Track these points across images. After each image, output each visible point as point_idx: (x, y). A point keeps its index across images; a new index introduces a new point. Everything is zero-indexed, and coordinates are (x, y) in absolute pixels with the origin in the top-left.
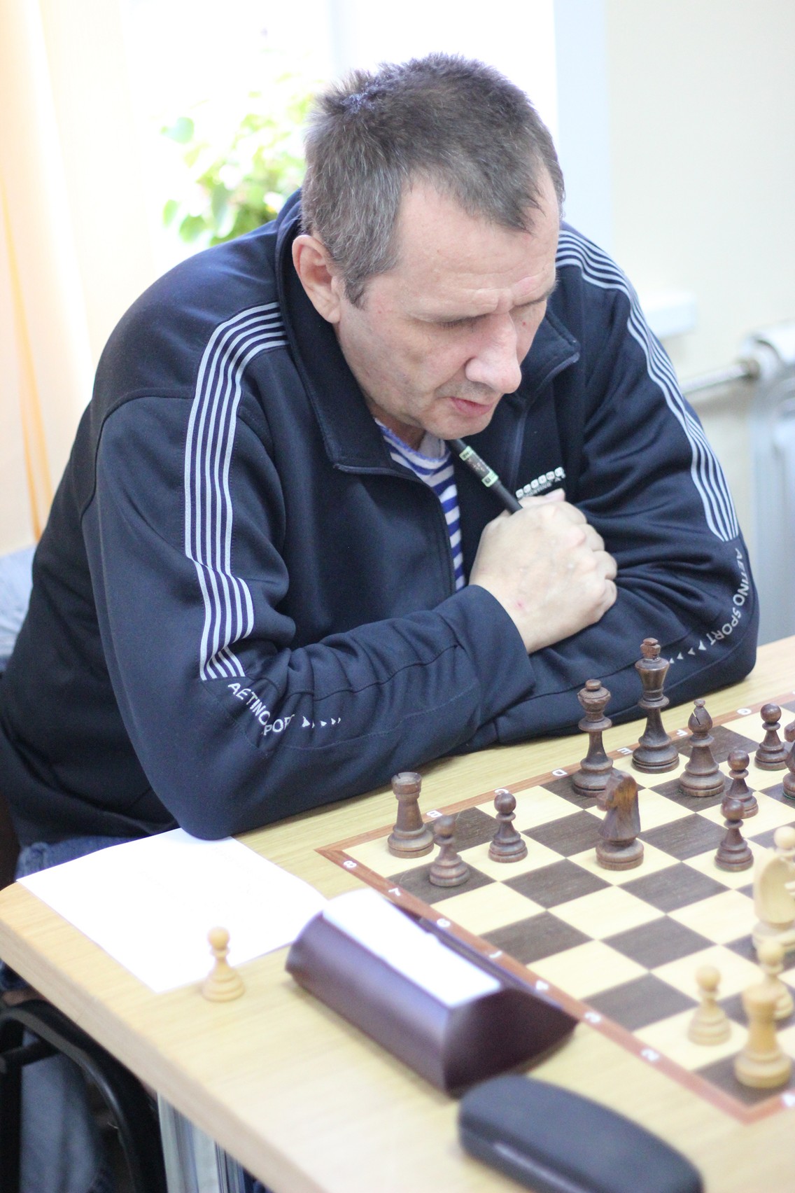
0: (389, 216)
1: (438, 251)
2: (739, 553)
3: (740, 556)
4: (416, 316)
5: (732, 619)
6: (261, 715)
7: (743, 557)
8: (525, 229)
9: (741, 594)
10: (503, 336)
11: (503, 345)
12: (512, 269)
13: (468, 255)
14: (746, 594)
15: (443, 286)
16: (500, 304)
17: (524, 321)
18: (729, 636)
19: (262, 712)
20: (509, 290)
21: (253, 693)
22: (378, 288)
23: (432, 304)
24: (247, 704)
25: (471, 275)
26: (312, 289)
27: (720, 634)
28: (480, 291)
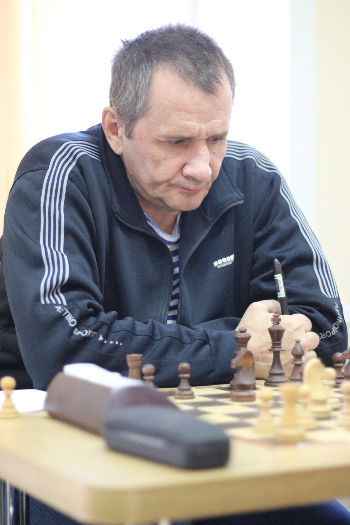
0: (146, 85)
1: (169, 100)
2: (336, 304)
3: (337, 306)
4: (158, 138)
5: (332, 330)
6: (71, 321)
7: (339, 307)
8: (213, 92)
9: (337, 323)
10: (201, 151)
11: (201, 155)
12: (206, 113)
13: (184, 102)
14: (340, 325)
15: (171, 119)
16: (200, 132)
17: (214, 151)
18: (329, 337)
19: (71, 320)
20: (205, 125)
21: (67, 310)
22: (140, 127)
23: (165, 130)
24: (63, 315)
25: (185, 113)
26: (110, 138)
27: (324, 335)
28: (189, 123)
